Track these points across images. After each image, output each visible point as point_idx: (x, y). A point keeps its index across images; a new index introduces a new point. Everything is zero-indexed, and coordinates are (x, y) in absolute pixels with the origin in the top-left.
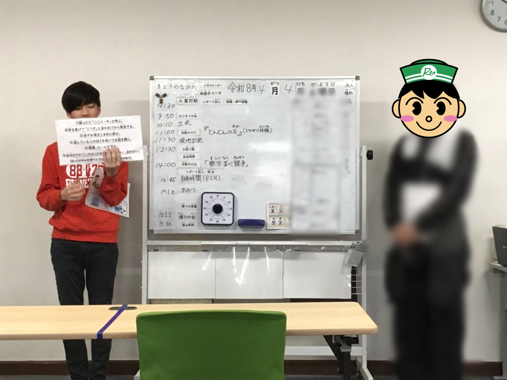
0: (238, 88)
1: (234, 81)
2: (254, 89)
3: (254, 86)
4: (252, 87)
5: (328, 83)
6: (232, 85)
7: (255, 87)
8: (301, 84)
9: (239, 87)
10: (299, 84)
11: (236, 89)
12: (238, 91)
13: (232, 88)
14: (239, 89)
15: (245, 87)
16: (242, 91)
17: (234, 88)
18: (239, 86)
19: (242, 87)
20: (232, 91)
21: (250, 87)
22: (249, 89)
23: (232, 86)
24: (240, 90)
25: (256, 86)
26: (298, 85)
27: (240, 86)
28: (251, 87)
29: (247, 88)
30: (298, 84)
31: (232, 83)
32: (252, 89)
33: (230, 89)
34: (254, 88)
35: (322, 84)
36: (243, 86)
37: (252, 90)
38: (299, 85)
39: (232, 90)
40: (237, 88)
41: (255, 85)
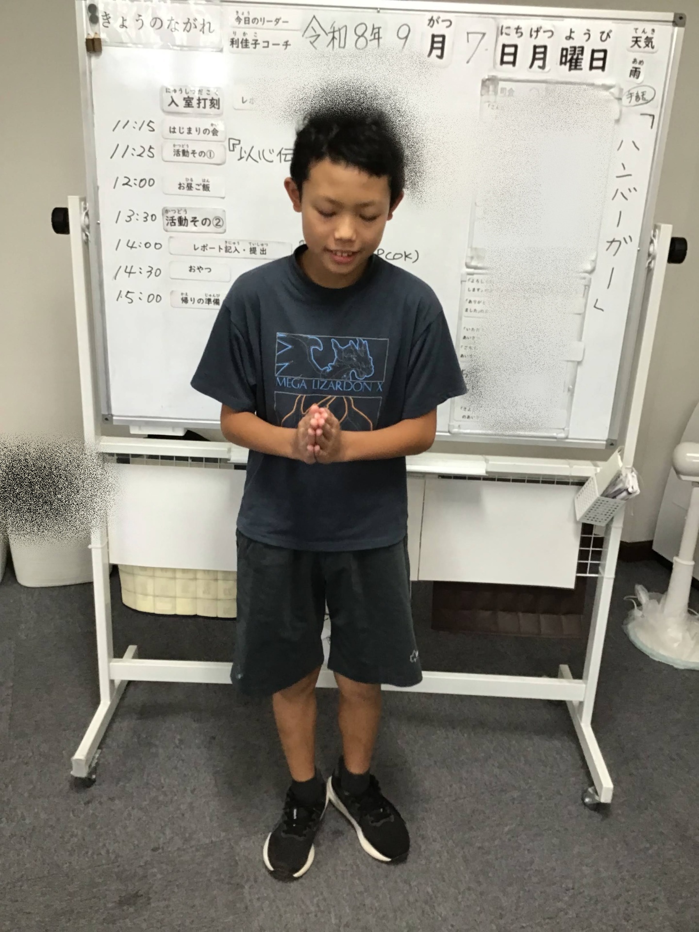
0: (331, 35)
1: (320, 13)
2: (376, 41)
3: (376, 31)
4: (372, 34)
5: (591, 33)
6: (310, 26)
7: (379, 32)
8: (513, 32)
9: (334, 32)
10: (507, 31)
11: (325, 39)
12: (330, 43)
13: (314, 34)
14: (334, 38)
15: (351, 32)
16: (342, 44)
17: (319, 36)
18: (332, 30)
19: (343, 31)
20: (312, 43)
21: (365, 35)
22: (362, 39)
23: (312, 27)
24: (336, 42)
25: (381, 30)
26: (504, 35)
27: (336, 29)
28: (368, 35)
29: (357, 37)
30: (504, 31)
31: (314, 17)
32: (371, 40)
33: (306, 38)
34: (377, 36)
35: (574, 32)
36: (344, 28)
37: (369, 42)
38: (507, 34)
39: (313, 39)
40: (327, 34)
41: (379, 28)
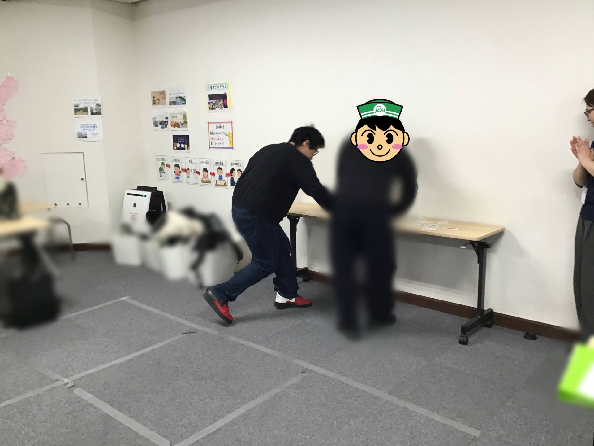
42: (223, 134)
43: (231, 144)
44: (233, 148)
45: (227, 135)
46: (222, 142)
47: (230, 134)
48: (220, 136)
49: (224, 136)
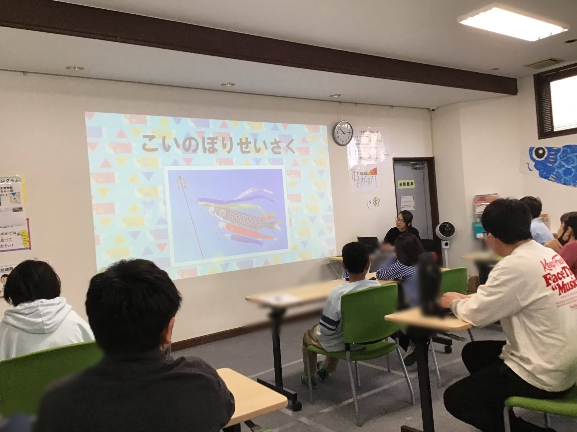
42: (12, 233)
43: (26, 243)
44: (30, 248)
45: (18, 234)
46: (8, 243)
47: (23, 233)
48: (5, 237)
49: (13, 236)
